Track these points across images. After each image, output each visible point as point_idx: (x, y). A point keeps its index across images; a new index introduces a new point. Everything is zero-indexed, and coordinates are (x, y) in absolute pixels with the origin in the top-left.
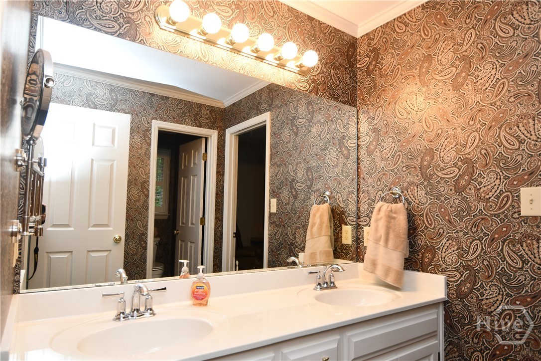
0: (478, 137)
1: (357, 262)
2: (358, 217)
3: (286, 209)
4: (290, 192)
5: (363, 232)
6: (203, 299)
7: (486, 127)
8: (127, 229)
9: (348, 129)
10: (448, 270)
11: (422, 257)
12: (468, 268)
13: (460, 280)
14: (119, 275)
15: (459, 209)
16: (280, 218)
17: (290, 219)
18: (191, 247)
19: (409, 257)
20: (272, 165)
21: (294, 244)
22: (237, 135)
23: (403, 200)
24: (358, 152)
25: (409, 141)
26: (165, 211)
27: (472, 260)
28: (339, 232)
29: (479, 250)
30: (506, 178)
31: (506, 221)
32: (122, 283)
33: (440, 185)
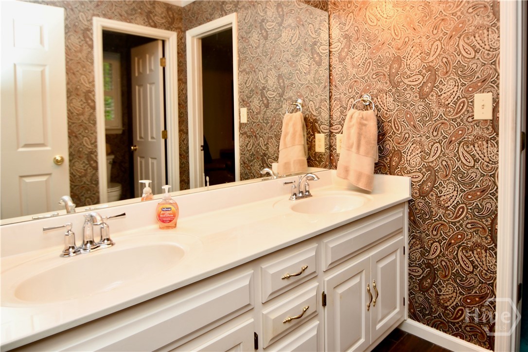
0: (440, 46)
1: (330, 169)
2: (331, 125)
3: (257, 118)
4: (261, 101)
5: (336, 140)
6: (170, 221)
7: (448, 36)
8: (70, 147)
9: (319, 34)
10: (412, 171)
11: (390, 161)
12: (429, 168)
13: (422, 180)
14: (63, 204)
15: (423, 114)
16: (251, 128)
17: (261, 129)
18: (153, 164)
19: (379, 162)
20: (240, 71)
21: (267, 154)
22: (199, 39)
23: (373, 107)
24: (330, 59)
25: (378, 48)
26: (117, 125)
27: (433, 161)
28: (312, 140)
29: (439, 151)
30: (463, 85)
31: (461, 125)
32: (68, 212)
33: (406, 92)
